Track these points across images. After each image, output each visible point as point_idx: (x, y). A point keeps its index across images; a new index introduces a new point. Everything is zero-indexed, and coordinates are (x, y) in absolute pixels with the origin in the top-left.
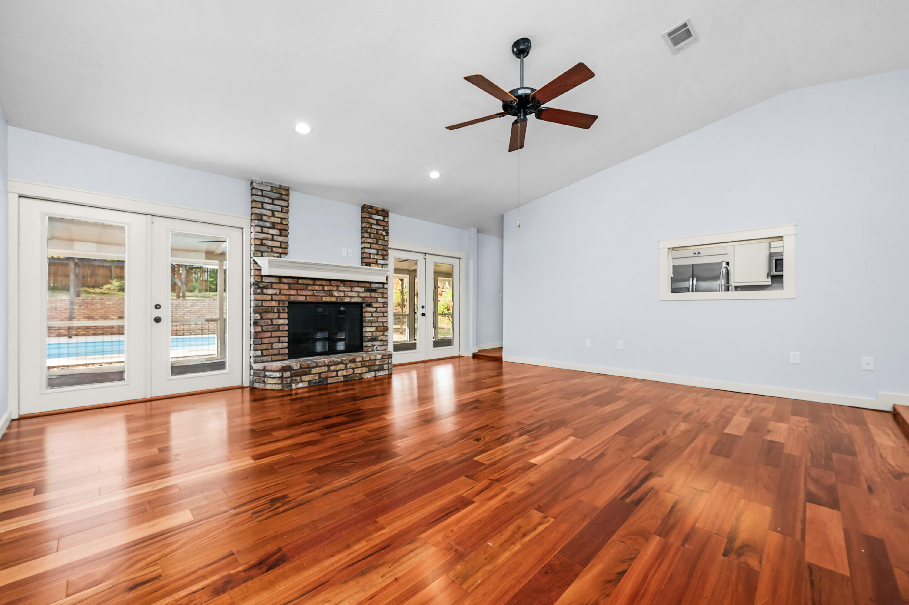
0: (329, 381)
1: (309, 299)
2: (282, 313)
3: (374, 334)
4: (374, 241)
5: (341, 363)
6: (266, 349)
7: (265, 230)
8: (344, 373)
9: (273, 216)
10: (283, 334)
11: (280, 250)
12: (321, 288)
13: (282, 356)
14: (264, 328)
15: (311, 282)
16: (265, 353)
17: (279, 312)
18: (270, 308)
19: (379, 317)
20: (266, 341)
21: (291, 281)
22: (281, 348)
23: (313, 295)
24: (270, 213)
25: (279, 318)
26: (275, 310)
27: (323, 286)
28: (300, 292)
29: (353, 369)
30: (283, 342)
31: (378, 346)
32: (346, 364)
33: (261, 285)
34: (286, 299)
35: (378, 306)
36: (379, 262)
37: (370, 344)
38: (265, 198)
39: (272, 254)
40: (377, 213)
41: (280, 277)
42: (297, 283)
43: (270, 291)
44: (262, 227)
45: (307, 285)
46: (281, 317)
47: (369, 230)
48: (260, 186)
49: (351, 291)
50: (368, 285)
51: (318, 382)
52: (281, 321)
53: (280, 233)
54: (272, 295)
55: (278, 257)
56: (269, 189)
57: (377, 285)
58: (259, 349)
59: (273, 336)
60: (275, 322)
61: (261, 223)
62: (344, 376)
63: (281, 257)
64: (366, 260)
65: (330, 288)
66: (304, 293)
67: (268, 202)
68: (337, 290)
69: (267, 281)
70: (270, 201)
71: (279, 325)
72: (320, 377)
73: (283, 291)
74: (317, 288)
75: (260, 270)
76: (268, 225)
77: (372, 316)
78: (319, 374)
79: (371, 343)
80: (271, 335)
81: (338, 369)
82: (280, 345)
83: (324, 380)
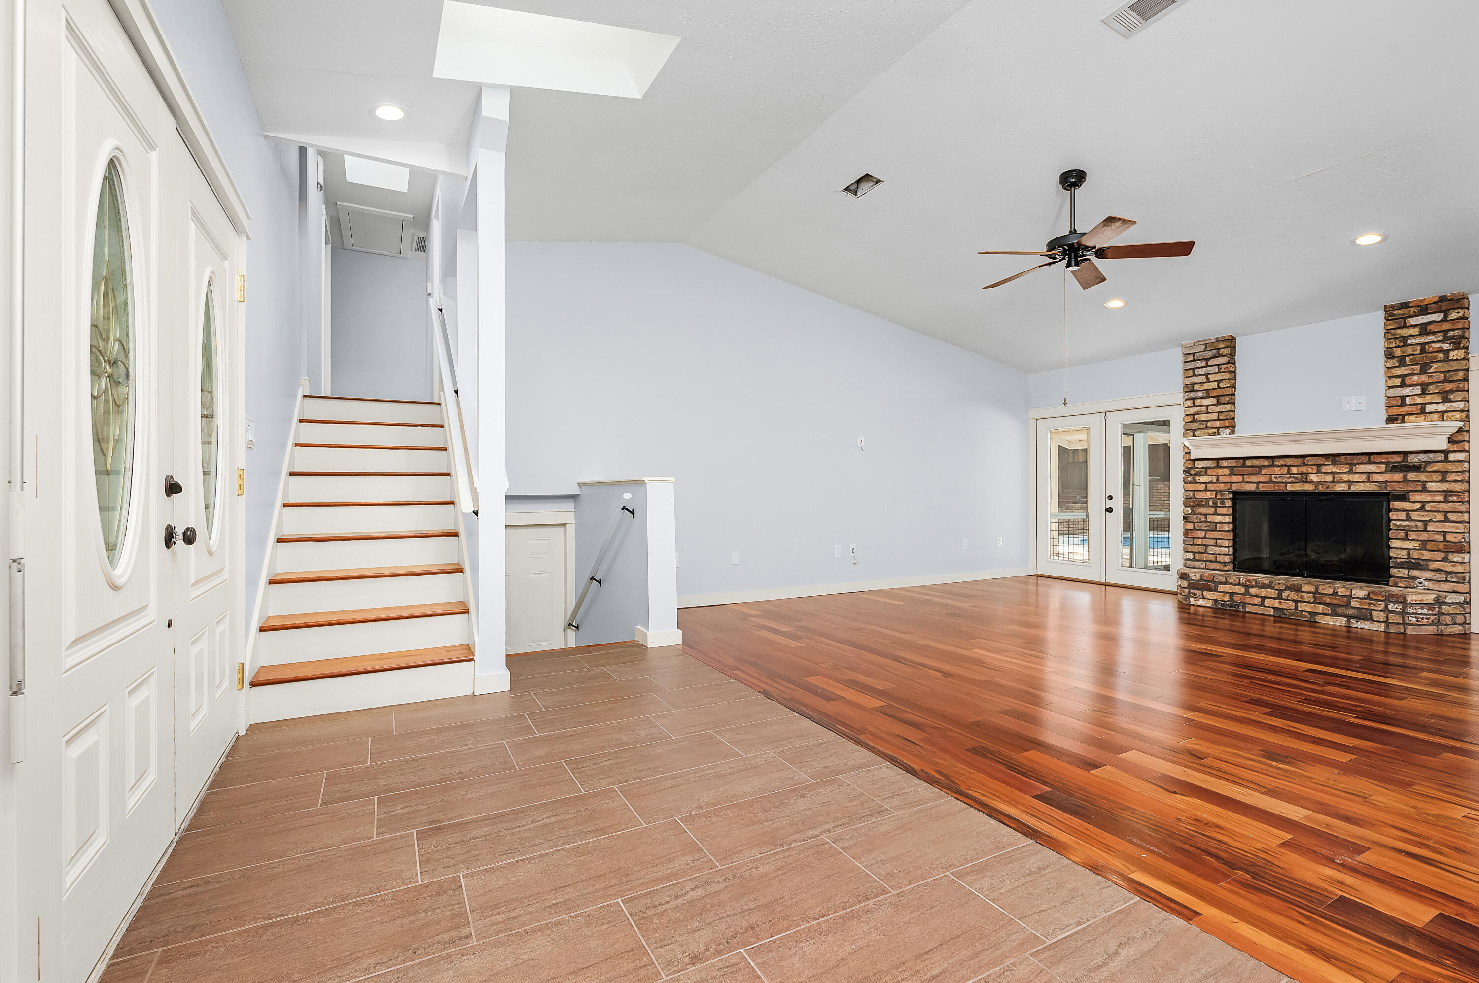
0: (1247, 610)
1: (1262, 488)
2: (1219, 507)
3: (1415, 555)
4: (1414, 369)
5: (1270, 586)
6: (1199, 553)
7: (1197, 402)
8: (1276, 604)
9: (1208, 381)
10: (1222, 535)
11: (1218, 424)
12: (1285, 470)
13: (1220, 564)
14: (1196, 525)
15: (1266, 463)
16: (1197, 557)
17: (1215, 506)
18: (1205, 500)
19: (1431, 521)
20: (1199, 542)
21: (1234, 463)
22: (1219, 554)
23: (1271, 482)
24: (1203, 379)
25: (1215, 514)
26: (1211, 504)
27: (1289, 466)
28: (1247, 479)
29: (1296, 602)
30: (1221, 547)
31: (1426, 580)
32: (1280, 592)
33: (1192, 472)
34: (1226, 488)
35: (1429, 499)
36: (1429, 408)
37: (1404, 573)
38: (1197, 362)
39: (1207, 431)
40: (1424, 309)
41: (1218, 459)
42: (1244, 465)
43: (1204, 479)
44: (1193, 399)
45: (1260, 467)
46: (1218, 512)
47: (1398, 352)
48: (1190, 350)
49: (1351, 472)
50: (1397, 459)
51: (1228, 605)
52: (1218, 519)
53: (1218, 401)
54: (1206, 483)
55: (1214, 434)
56: (1203, 347)
57: (1423, 457)
58: (1190, 551)
59: (1207, 537)
60: (1210, 518)
61: (1192, 395)
62: (1275, 608)
63: (1219, 434)
64: (1395, 411)
65: (1304, 469)
66: (1254, 479)
67: (1200, 366)
68: (1319, 472)
69: (1199, 466)
70: (1204, 363)
71: (1217, 523)
72: (1231, 599)
73: (1221, 477)
74: (1277, 470)
75: (1189, 453)
76: (1201, 394)
77: (1409, 518)
78: (1232, 594)
79: (1406, 571)
80: (1205, 535)
81: (1263, 594)
82: (1217, 550)
83: (1239, 606)
